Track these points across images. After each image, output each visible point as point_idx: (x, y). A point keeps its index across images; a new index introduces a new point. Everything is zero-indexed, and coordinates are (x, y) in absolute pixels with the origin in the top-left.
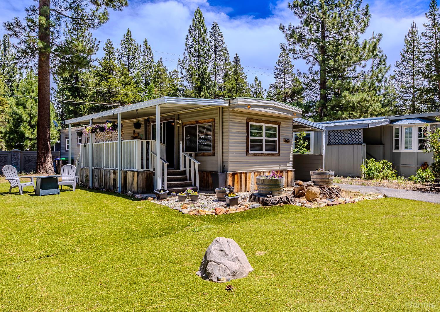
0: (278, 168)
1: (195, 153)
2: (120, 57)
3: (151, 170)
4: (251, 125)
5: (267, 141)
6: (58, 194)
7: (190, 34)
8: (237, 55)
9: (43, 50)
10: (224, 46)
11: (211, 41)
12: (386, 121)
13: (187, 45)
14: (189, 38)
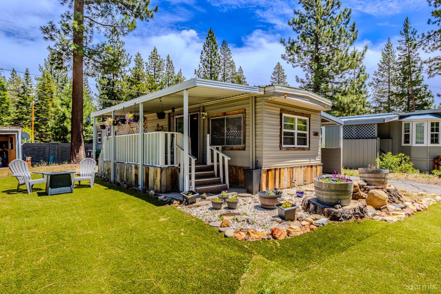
0: (309, 163)
1: (223, 147)
2: (148, 69)
3: (176, 165)
4: (284, 117)
5: (299, 134)
6: (71, 192)
7: (204, 50)
8: (240, 67)
9: (76, 52)
10: (231, 59)
11: (221, 56)
12: (396, 117)
13: (201, 58)
14: (203, 53)
